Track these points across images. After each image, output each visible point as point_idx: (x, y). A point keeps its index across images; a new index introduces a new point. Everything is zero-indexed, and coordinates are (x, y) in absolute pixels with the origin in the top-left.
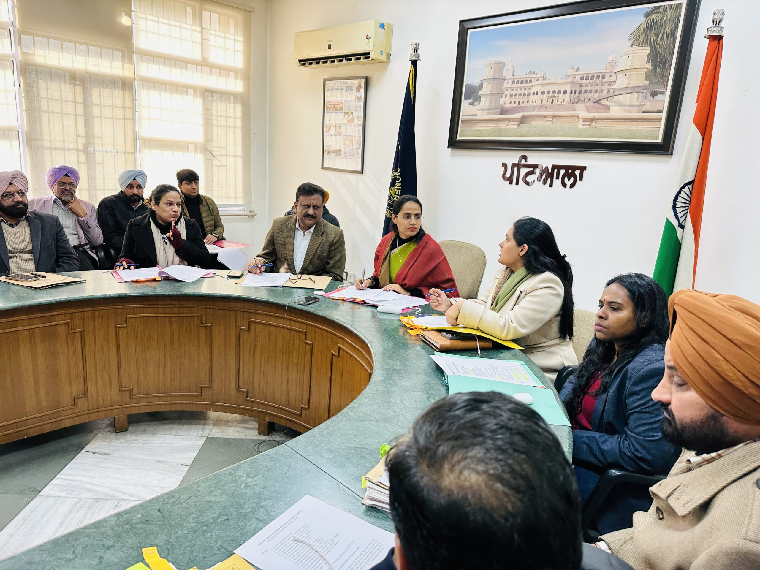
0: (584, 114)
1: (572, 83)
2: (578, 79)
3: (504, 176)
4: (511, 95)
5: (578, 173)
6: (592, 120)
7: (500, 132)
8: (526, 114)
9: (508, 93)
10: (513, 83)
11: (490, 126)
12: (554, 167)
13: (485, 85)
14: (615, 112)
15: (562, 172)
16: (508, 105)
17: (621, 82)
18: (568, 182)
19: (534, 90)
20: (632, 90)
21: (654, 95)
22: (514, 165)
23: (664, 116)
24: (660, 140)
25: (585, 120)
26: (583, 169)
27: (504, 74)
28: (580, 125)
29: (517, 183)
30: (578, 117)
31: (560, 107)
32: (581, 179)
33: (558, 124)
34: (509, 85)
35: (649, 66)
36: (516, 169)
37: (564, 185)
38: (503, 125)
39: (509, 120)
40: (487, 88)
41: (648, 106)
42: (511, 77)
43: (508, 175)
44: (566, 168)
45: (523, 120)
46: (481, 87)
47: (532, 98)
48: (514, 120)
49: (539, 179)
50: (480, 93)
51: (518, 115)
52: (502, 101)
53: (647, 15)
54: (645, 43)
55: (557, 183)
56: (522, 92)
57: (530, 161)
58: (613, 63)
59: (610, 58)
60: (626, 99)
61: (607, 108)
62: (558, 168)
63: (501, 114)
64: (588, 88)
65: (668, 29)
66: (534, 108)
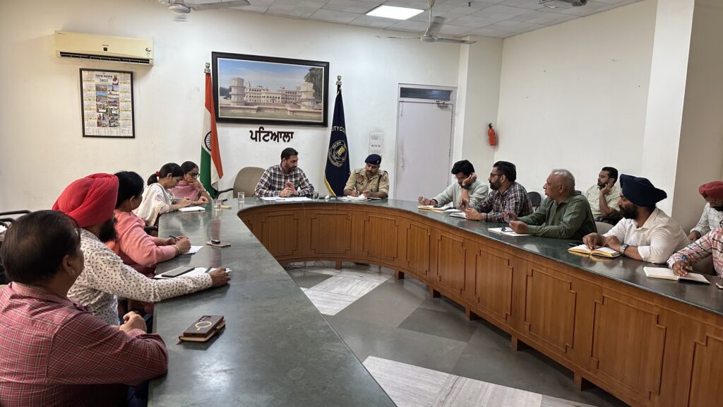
0: (289, 109)
1: (282, 94)
2: (284, 92)
3: (251, 137)
4: (250, 97)
5: (290, 135)
6: (294, 111)
7: (246, 115)
8: (260, 106)
9: (248, 95)
10: (250, 90)
11: (241, 111)
12: (278, 132)
13: (233, 89)
14: (303, 109)
15: (283, 135)
16: (248, 101)
17: (304, 96)
18: (287, 140)
19: (263, 95)
20: (309, 100)
21: (317, 103)
22: (256, 132)
23: (322, 111)
24: (322, 121)
25: (291, 111)
26: (292, 133)
27: (244, 85)
28: (289, 113)
29: (260, 141)
30: (287, 110)
31: (278, 105)
32: (292, 137)
33: (278, 113)
34: (248, 91)
35: (314, 91)
36: (258, 134)
37: (285, 141)
38: (248, 111)
39: (251, 109)
40: (234, 91)
41: (316, 107)
42: (248, 87)
43: (254, 136)
44: (284, 133)
45: (259, 110)
46: (230, 90)
47: (262, 99)
48: (254, 109)
49: (271, 138)
50: (230, 93)
51: (256, 107)
52: (245, 99)
53: (311, 70)
54: (311, 81)
55: (281, 140)
56: (256, 95)
57: (265, 130)
58: (299, 88)
59: (298, 85)
60: (307, 103)
61: (300, 107)
62: (281, 133)
63: (246, 105)
64: (290, 97)
65: (319, 77)
66: (264, 104)
